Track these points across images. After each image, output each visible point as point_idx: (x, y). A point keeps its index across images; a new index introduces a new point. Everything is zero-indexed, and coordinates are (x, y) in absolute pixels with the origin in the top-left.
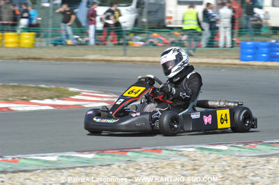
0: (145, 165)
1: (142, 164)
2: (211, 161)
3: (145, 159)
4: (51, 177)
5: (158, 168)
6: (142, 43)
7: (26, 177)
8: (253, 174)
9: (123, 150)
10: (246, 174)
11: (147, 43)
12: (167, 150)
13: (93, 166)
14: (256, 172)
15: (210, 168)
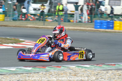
0: (54, 73)
1: (52, 72)
2: (82, 72)
3: (54, 70)
4: (13, 77)
5: (59, 74)
6: (51, 20)
7: (2, 77)
8: (101, 78)
9: (44, 66)
10: (98, 77)
11: (54, 20)
12: (63, 66)
13: (31, 73)
14: (102, 77)
15: (82, 75)
